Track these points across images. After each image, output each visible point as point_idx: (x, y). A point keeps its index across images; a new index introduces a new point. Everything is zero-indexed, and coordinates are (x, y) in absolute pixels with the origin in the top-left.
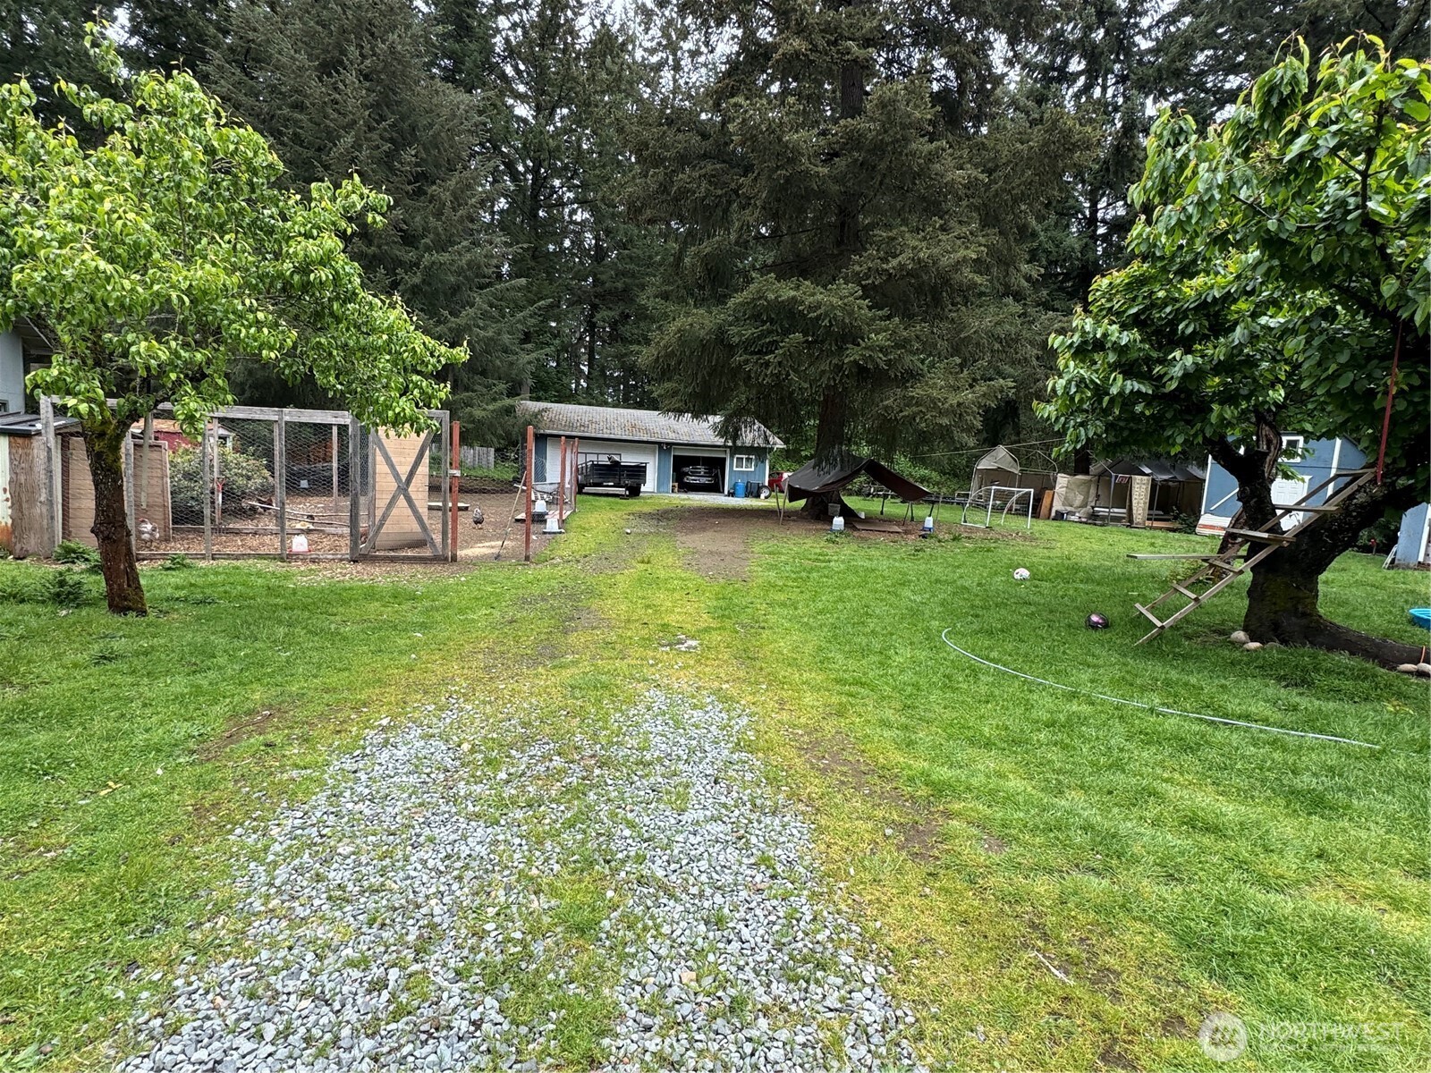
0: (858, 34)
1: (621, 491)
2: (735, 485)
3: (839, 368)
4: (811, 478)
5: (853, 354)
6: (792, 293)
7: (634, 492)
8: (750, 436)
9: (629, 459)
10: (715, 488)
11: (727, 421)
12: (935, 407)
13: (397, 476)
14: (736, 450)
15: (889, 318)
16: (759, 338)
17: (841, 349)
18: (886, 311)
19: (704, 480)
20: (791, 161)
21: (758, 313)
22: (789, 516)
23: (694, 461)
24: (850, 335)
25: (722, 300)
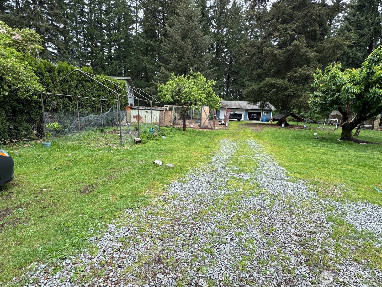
0: (291, 29)
1: (236, 120)
2: (263, 119)
3: (283, 95)
4: (278, 117)
5: (286, 93)
6: (274, 82)
7: (239, 120)
8: (266, 108)
9: (238, 113)
10: (258, 119)
11: (261, 104)
12: (303, 102)
13: (207, 116)
14: (263, 110)
15: (294, 85)
16: (267, 90)
17: (284, 92)
18: (294, 84)
19: (255, 118)
20: (275, 56)
21: (267, 85)
22: (273, 125)
23: (253, 113)
24: (286, 89)
25: (260, 82)
